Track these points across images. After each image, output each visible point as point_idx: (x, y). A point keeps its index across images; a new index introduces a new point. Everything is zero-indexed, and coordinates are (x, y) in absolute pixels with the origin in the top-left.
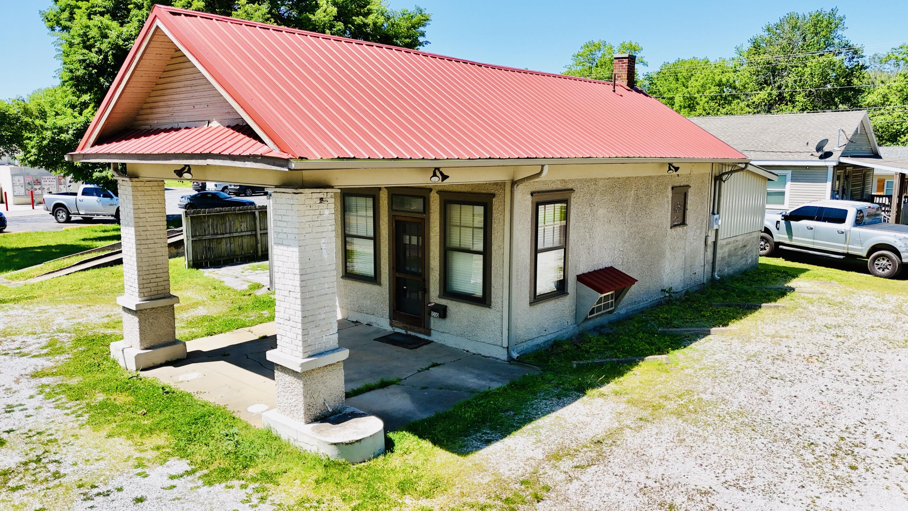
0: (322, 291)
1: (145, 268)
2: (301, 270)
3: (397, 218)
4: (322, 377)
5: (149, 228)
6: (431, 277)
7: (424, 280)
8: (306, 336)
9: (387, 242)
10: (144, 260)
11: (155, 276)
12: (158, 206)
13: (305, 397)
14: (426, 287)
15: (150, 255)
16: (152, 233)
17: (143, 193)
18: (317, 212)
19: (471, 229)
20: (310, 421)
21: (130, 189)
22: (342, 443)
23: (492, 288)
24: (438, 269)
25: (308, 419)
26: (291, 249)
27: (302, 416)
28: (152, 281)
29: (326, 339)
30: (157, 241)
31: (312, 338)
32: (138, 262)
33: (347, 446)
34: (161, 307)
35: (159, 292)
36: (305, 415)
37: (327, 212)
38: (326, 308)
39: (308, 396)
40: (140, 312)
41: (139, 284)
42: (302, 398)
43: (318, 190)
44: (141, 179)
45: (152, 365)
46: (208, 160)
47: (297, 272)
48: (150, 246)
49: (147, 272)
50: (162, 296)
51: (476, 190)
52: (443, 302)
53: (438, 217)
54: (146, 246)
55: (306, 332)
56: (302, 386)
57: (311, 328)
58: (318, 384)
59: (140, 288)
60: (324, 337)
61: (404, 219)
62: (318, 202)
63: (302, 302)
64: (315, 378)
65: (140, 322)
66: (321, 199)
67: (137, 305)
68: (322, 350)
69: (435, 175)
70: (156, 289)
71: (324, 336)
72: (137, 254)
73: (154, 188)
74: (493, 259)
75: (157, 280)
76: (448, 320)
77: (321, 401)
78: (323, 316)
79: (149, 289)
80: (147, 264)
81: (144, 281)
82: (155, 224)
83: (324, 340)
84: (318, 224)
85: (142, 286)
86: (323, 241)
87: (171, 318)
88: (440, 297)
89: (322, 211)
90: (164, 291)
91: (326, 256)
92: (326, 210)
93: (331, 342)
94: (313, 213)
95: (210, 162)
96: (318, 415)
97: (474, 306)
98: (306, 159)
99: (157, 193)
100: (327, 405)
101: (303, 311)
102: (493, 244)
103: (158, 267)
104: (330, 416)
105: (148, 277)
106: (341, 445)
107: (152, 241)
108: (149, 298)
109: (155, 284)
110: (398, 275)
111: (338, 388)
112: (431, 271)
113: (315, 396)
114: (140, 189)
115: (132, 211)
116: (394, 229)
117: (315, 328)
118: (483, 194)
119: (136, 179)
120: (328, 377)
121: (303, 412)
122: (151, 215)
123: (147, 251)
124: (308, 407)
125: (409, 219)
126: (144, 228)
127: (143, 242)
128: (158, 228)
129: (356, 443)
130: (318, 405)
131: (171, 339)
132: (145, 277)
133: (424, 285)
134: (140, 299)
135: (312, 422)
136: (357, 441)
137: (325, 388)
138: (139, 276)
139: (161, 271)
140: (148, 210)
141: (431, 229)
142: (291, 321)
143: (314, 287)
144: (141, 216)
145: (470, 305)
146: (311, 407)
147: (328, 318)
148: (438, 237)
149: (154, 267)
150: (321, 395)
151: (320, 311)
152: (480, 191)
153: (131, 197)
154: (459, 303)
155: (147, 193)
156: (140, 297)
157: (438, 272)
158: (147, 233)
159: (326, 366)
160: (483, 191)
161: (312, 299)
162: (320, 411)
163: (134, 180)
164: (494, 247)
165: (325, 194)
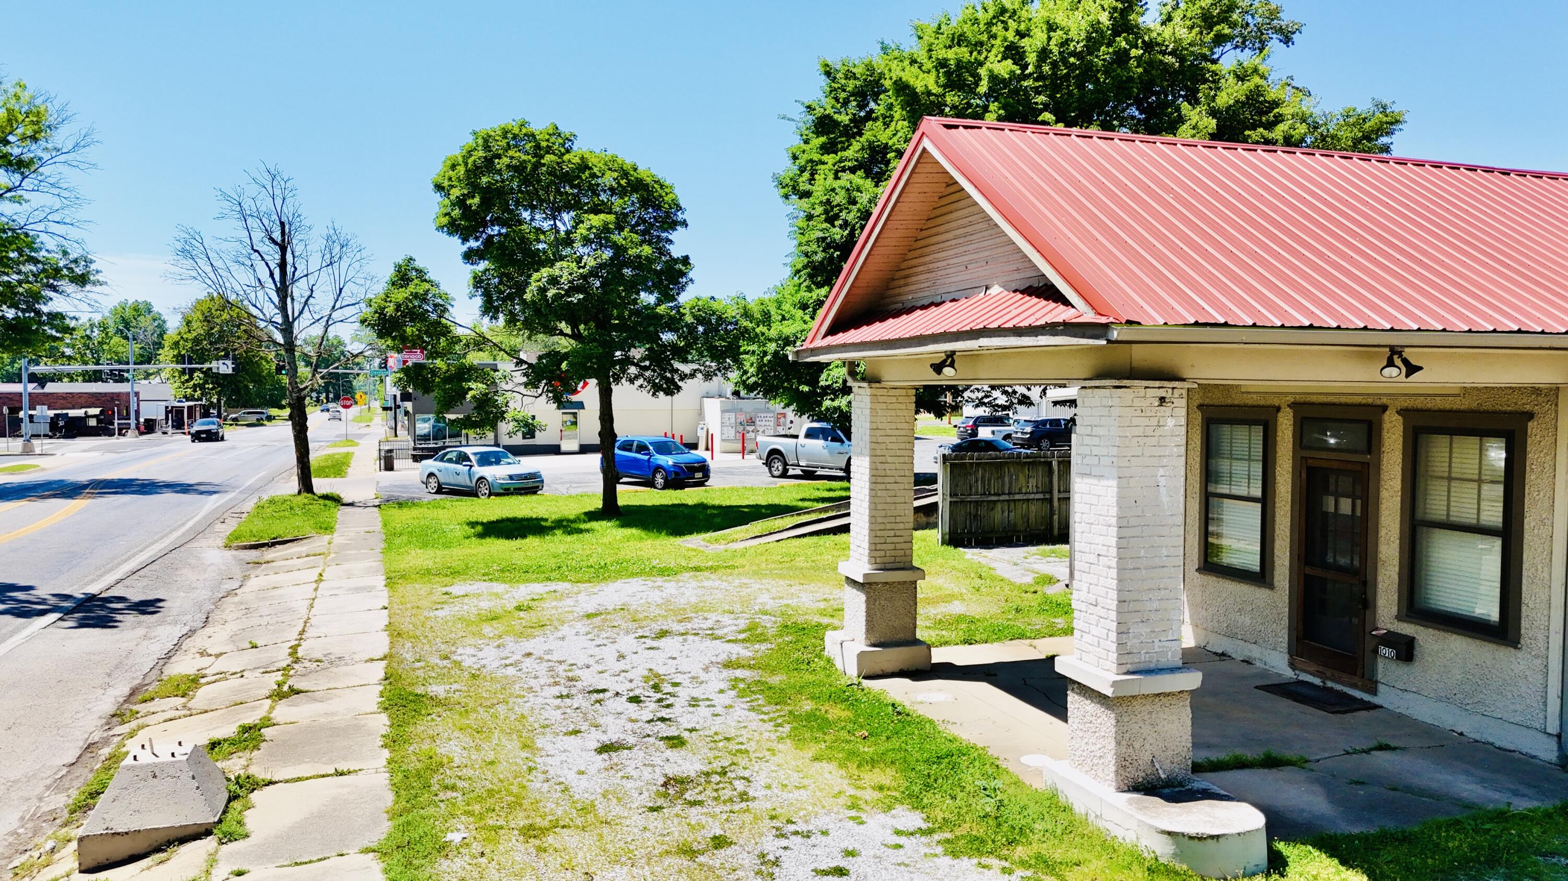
0: (1157, 560)
1: (879, 520)
2: (1120, 518)
3: (1310, 461)
4: (1150, 713)
5: (890, 460)
6: (1380, 578)
7: (1365, 583)
8: (1124, 636)
9: (1288, 507)
10: (879, 507)
11: (892, 534)
12: (905, 426)
13: (1118, 743)
14: (1369, 594)
15: (889, 500)
16: (893, 466)
17: (884, 406)
18: (1154, 422)
19: (1475, 485)
20: (1126, 788)
21: (868, 399)
22: (1183, 835)
23: (1524, 608)
24: (1396, 562)
25: (1121, 783)
26: (1105, 482)
27: (1112, 775)
28: (889, 540)
29: (1159, 647)
30: (899, 480)
31: (1136, 641)
32: (870, 510)
33: (1191, 842)
34: (899, 583)
35: (898, 559)
36: (1117, 776)
37: (1171, 422)
38: (1163, 592)
39: (1124, 743)
40: (868, 586)
41: (870, 544)
42: (1113, 744)
43: (1157, 384)
44: (883, 384)
45: (881, 673)
46: (981, 340)
47: (1114, 521)
48: (888, 486)
49: (882, 527)
50: (901, 565)
51: (1488, 406)
52: (1407, 629)
53: (1400, 460)
54: (883, 486)
55: (1123, 629)
56: (1114, 722)
57: (1134, 623)
58: (1143, 726)
59: (871, 550)
60: (1157, 643)
61: (1324, 464)
62: (1157, 404)
63: (1118, 573)
64: (1137, 713)
65: (867, 602)
66: (1162, 400)
67: (865, 575)
68: (1152, 666)
69: (1390, 363)
70: (893, 553)
71: (1156, 641)
72: (871, 496)
73: (901, 399)
74: (1525, 546)
75: (896, 540)
76: (1416, 667)
77: (1147, 757)
78: (1155, 605)
79: (882, 553)
80: (883, 513)
81: (877, 540)
82: (899, 453)
83: (1157, 649)
84: (1153, 441)
85: (874, 547)
86: (1161, 472)
87: (912, 603)
88: (1399, 618)
89: (1161, 419)
90: (904, 559)
91: (1165, 499)
92: (1169, 419)
93: (1170, 653)
94: (1146, 421)
95: (984, 342)
96: (1140, 780)
97: (1478, 642)
98: (1139, 323)
99: (903, 407)
100: (1158, 766)
101: (1119, 591)
102: (1527, 514)
103: (898, 519)
104: (1164, 787)
105: (882, 533)
106: (1181, 837)
107: (892, 480)
108: (882, 566)
109: (892, 546)
110: (1308, 570)
111: (1179, 739)
112: (1379, 565)
113: (1137, 746)
114: (881, 399)
115: (868, 432)
116: (1304, 483)
117: (1141, 624)
118: (1505, 413)
119: (878, 385)
120: (1162, 715)
121: (1113, 769)
122: (894, 439)
123: (884, 493)
124: (1123, 763)
125: (1335, 465)
126: (882, 459)
127: (879, 480)
128: (902, 460)
129: (1209, 841)
130: (1141, 763)
131: (908, 636)
132: (879, 533)
133: (1365, 593)
134: (870, 566)
135: (1129, 791)
136: (1212, 837)
137: (1155, 735)
138: (871, 530)
139: (901, 526)
140: (889, 433)
141: (1382, 483)
142: (1099, 608)
143: (1142, 551)
144: (880, 440)
145: (1469, 640)
146: (1127, 763)
147: (1166, 610)
148: (1399, 499)
149: (893, 520)
150: (1147, 746)
151: (1151, 596)
152: (1498, 408)
153: (868, 412)
154: (1442, 634)
155: (890, 406)
156: (870, 563)
157: (1397, 569)
158: (886, 466)
159: (1159, 695)
160: (1505, 408)
161: (1137, 572)
162: (1143, 774)
163: (874, 385)
164: (1530, 521)
165: (1170, 391)
